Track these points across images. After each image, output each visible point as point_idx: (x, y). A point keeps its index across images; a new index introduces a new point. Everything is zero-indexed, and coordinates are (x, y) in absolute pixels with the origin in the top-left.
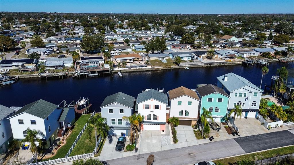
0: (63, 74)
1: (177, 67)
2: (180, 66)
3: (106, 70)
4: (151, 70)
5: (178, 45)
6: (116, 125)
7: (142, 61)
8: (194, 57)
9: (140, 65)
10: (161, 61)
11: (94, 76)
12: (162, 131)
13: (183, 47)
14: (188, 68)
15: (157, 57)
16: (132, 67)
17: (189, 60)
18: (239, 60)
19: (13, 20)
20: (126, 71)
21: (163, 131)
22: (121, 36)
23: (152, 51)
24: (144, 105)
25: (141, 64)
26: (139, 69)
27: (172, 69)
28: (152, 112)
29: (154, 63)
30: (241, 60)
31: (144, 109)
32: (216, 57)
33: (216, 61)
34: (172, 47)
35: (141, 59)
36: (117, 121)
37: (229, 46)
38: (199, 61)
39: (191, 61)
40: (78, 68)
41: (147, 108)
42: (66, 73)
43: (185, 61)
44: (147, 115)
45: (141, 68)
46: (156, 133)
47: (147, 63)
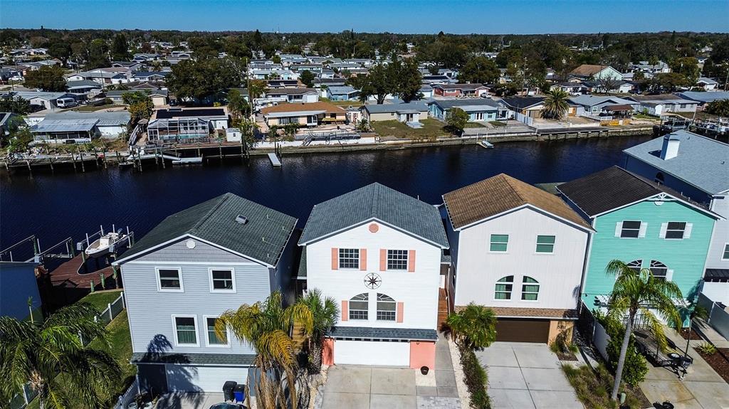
0: (88, 156)
1: (455, 140)
2: (463, 138)
3: (229, 145)
4: (375, 147)
5: (454, 87)
6: (198, 344)
7: (346, 122)
8: (504, 114)
9: (339, 133)
10: (404, 123)
11: (190, 163)
12: (419, 371)
13: (467, 92)
14: (489, 144)
15: (393, 113)
16: (314, 140)
17: (490, 122)
18: (642, 122)
19: (14, 38)
20: (294, 151)
21: (425, 370)
22: (292, 70)
23: (377, 96)
24: (334, 250)
25: (343, 130)
26: (335, 146)
27: (439, 146)
28: (373, 281)
29: (382, 129)
30: (649, 123)
31: (334, 268)
32: (570, 115)
33: (572, 126)
34: (436, 93)
35: (343, 118)
36: (201, 330)
37: (598, 91)
38: (520, 125)
39: (496, 124)
40: (142, 140)
41: (351, 266)
42: (100, 154)
43: (479, 125)
44: (348, 299)
45: (342, 142)
46: (390, 381)
47: (363, 129)
